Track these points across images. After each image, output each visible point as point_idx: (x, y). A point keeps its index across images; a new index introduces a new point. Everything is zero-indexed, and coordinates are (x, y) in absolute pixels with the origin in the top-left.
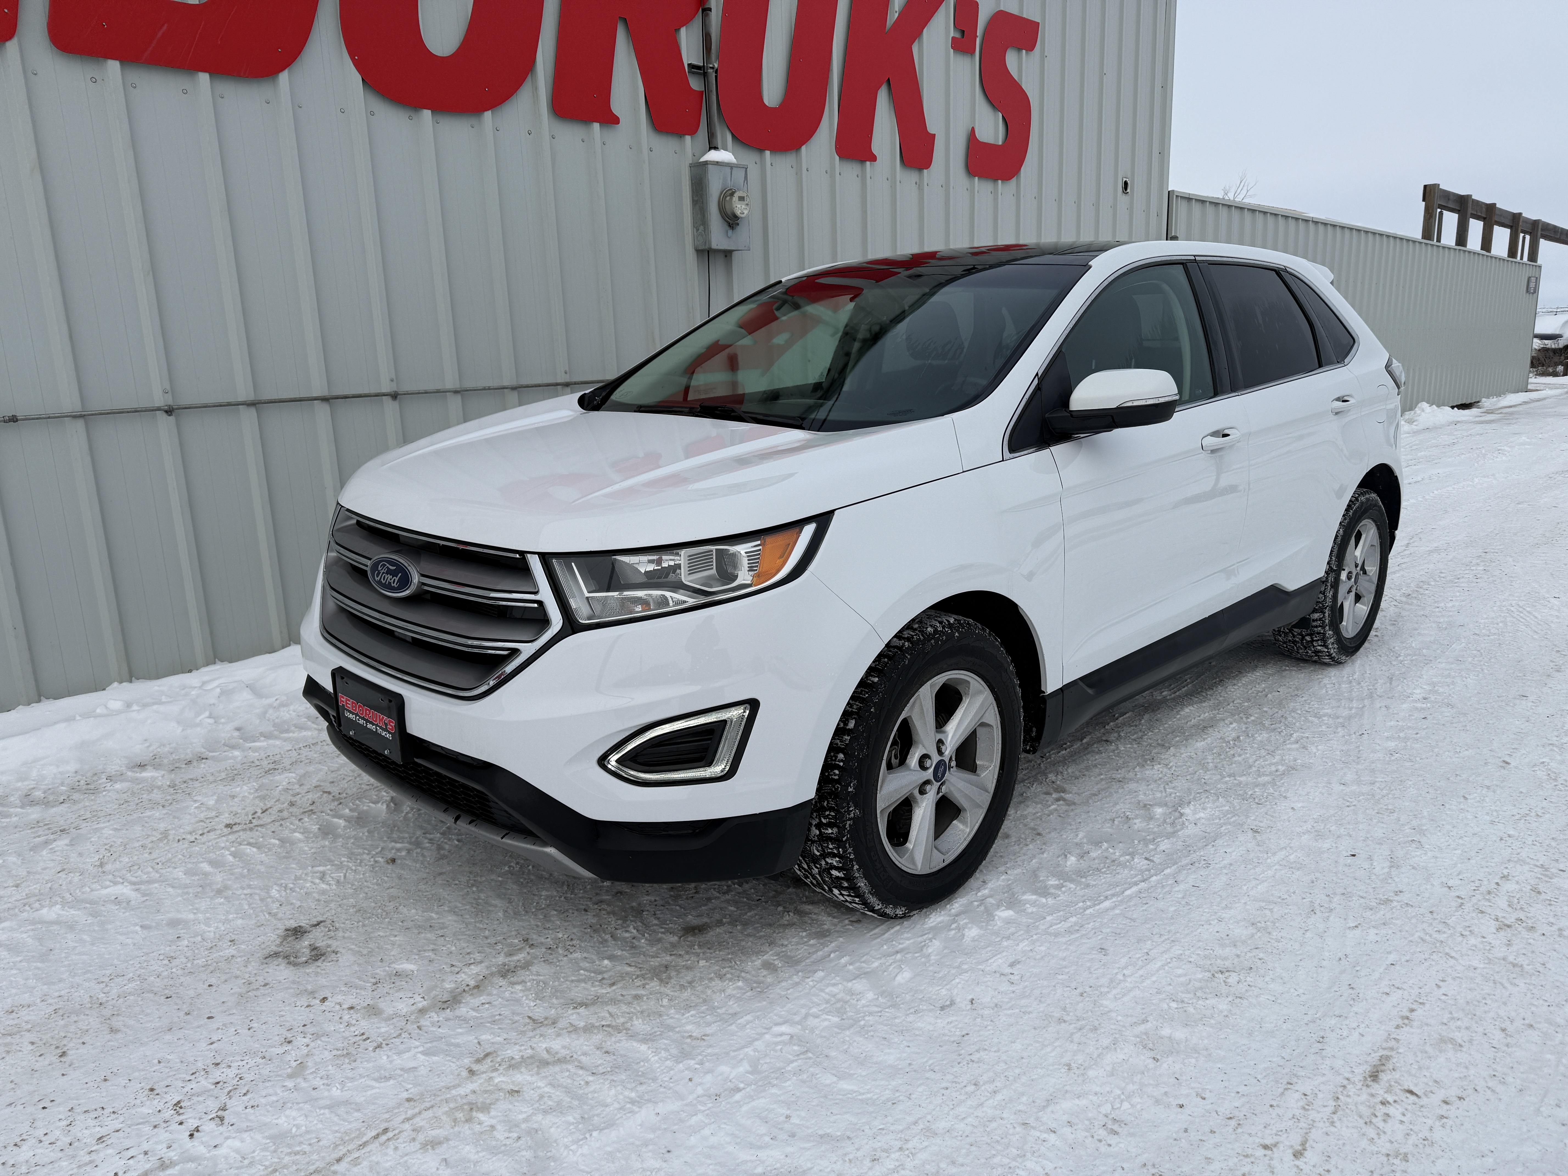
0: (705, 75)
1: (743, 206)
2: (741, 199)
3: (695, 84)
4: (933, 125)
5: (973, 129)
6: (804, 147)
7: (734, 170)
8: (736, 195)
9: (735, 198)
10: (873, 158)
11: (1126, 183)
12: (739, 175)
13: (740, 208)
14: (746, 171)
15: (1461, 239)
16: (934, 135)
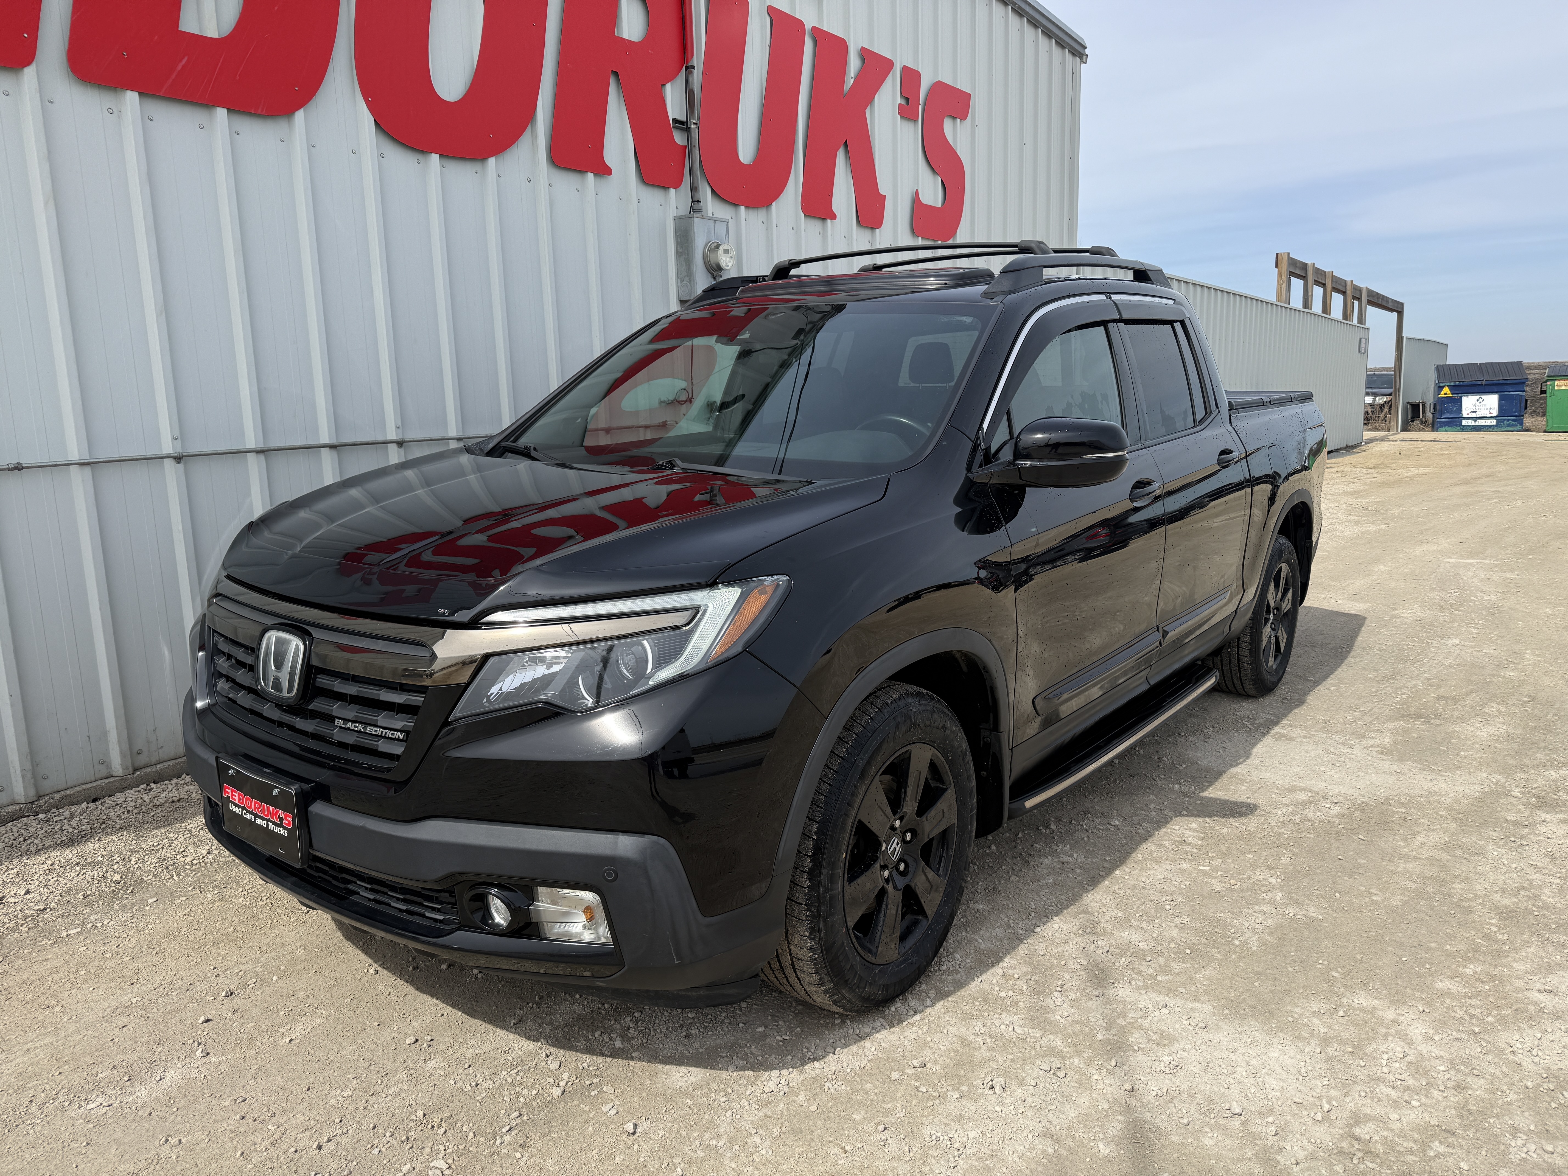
0: (688, 130)
1: (728, 259)
2: (726, 251)
3: (679, 138)
4: (884, 186)
5: (917, 191)
6: (774, 204)
7: (717, 224)
8: (721, 248)
9: (721, 251)
10: (833, 217)
12: (721, 229)
13: (725, 261)
14: (727, 225)
15: (1307, 303)
16: (884, 196)
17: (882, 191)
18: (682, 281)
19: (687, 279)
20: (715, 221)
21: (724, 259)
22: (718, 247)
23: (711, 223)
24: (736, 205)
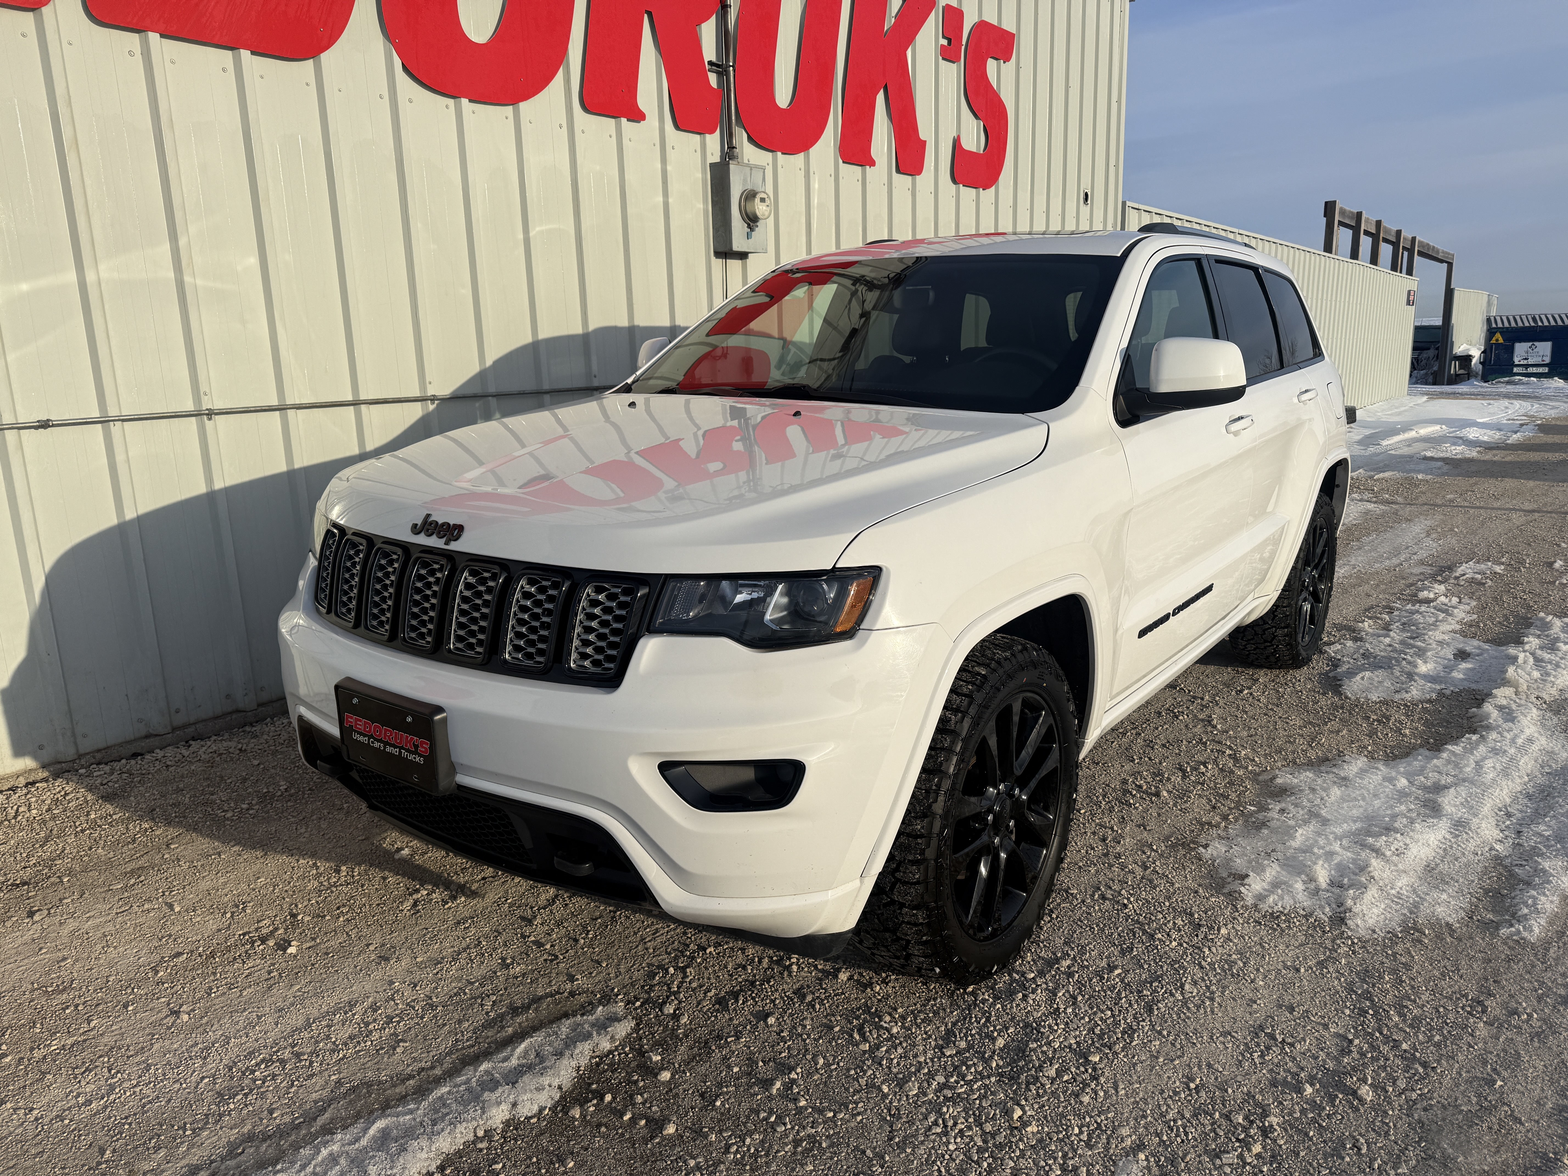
0: (724, 73)
1: (764, 208)
2: (763, 200)
3: (714, 82)
4: (925, 131)
5: (959, 137)
6: (813, 147)
7: (754, 170)
8: (758, 196)
9: (757, 200)
10: (872, 163)
11: (1086, 195)
12: (757, 176)
13: (761, 209)
14: (764, 172)
15: (1354, 255)
16: (925, 142)
17: (922, 136)
18: (717, 231)
19: (721, 229)
20: (751, 167)
21: (760, 207)
22: (754, 195)
23: (748, 170)
24: (772, 150)
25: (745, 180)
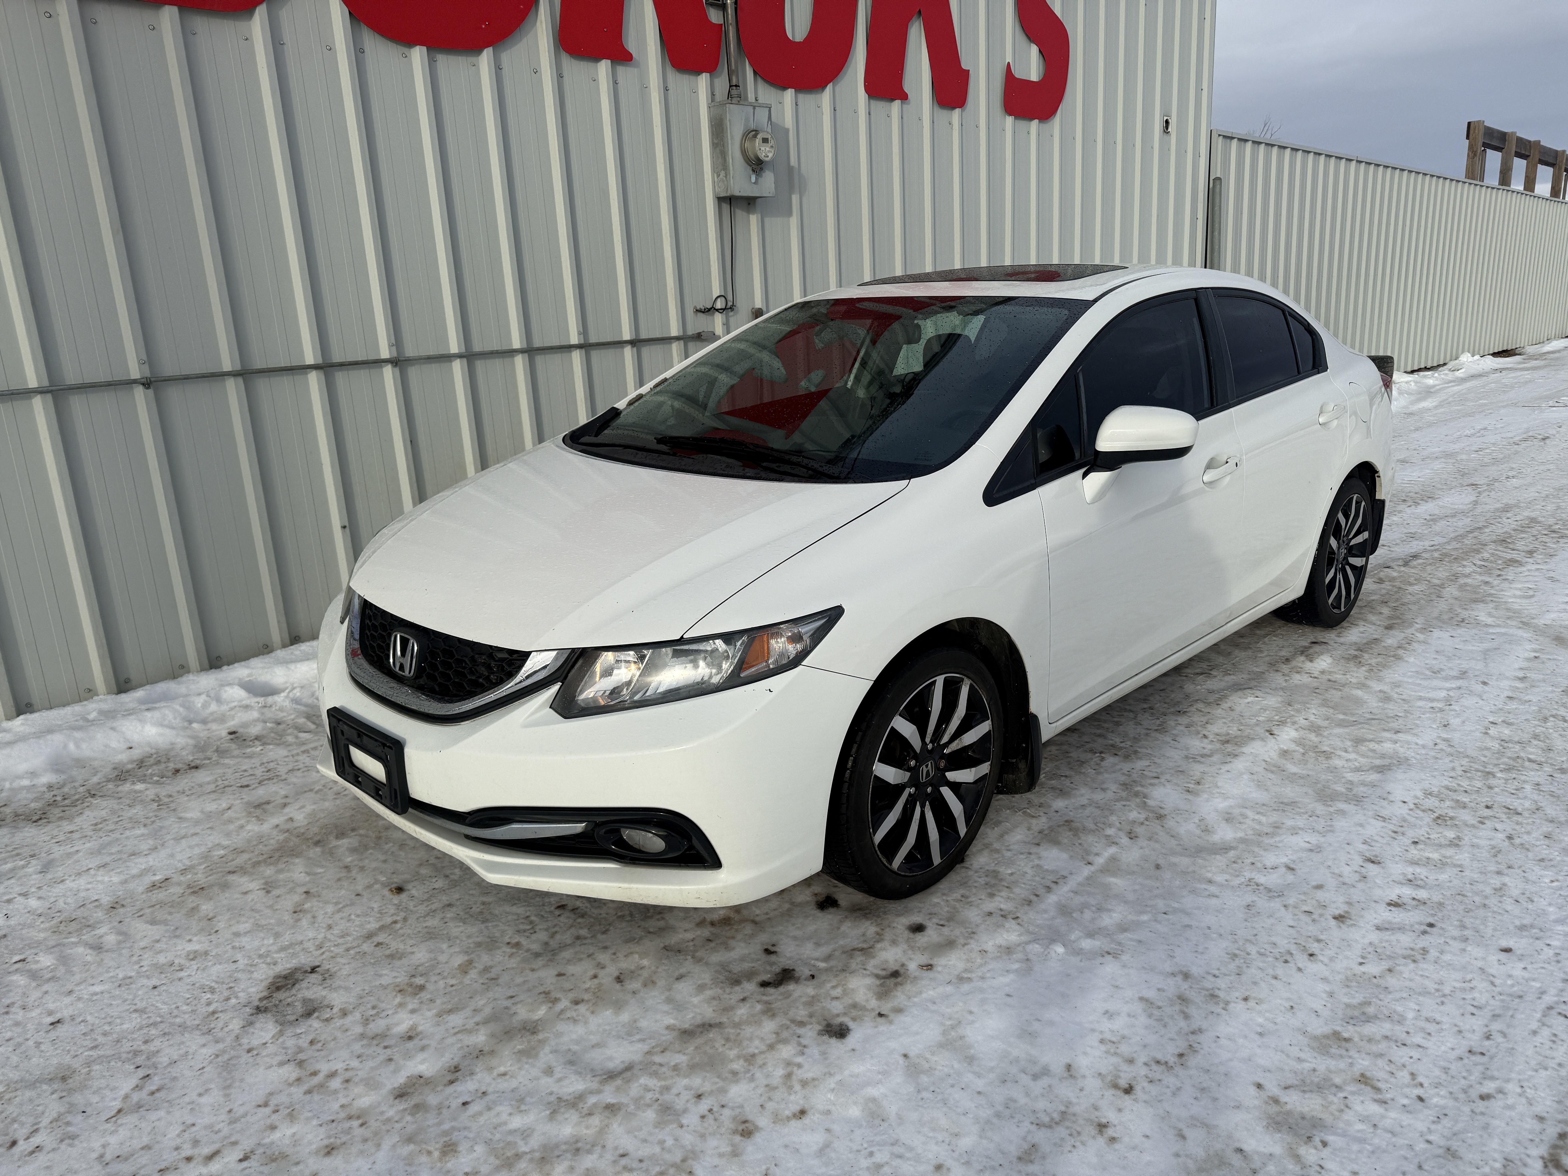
0: (724, 6)
1: (768, 149)
2: (765, 140)
3: (713, 16)
4: (968, 59)
5: (1010, 65)
6: (830, 86)
7: (759, 109)
8: (760, 136)
9: (758, 141)
10: (904, 97)
11: (1167, 122)
12: (762, 115)
13: (764, 151)
14: (770, 111)
15: (1505, 179)
16: (969, 71)
17: (964, 66)
18: (718, 176)
19: (723, 173)
20: (754, 107)
21: (763, 149)
22: (755, 136)
23: (751, 109)
24: (784, 87)
25: (747, 120)
